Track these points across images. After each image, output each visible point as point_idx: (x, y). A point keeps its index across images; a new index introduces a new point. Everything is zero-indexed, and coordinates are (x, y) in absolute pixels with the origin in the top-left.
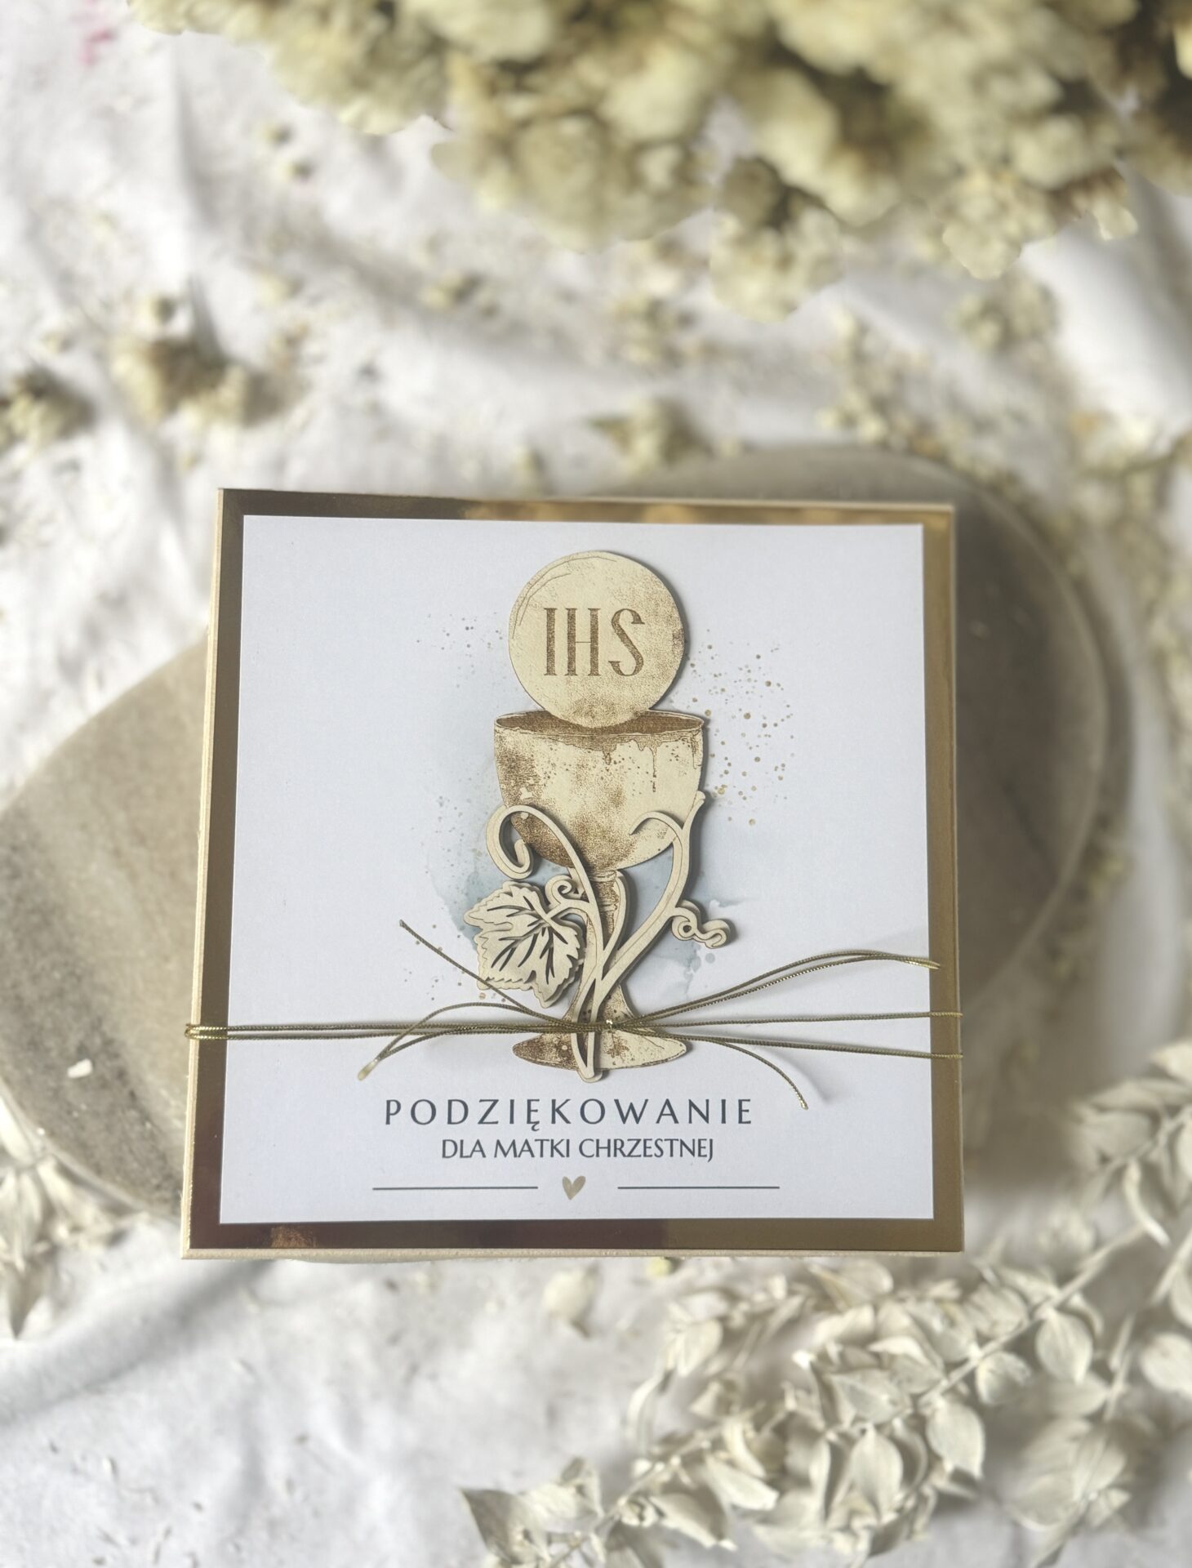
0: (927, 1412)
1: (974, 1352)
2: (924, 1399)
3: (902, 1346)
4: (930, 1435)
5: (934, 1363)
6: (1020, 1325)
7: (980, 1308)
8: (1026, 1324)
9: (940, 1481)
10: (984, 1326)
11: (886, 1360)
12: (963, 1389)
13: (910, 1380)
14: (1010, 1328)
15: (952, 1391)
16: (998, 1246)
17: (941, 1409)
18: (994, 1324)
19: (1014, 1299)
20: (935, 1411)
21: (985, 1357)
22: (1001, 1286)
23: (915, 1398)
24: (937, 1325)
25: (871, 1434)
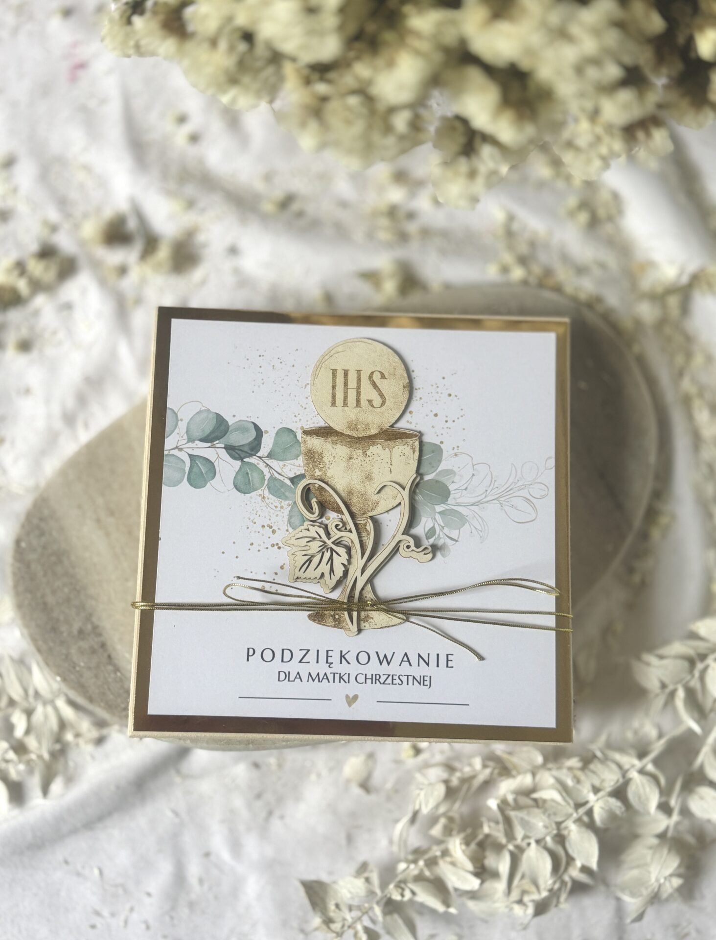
0: (565, 833)
1: (592, 797)
2: (563, 825)
3: (550, 794)
4: (567, 845)
5: (568, 804)
6: (618, 781)
7: (594, 772)
8: (621, 781)
9: (574, 873)
10: (597, 783)
11: (540, 803)
12: (586, 819)
13: (555, 814)
14: (612, 783)
15: (579, 821)
16: (603, 738)
17: (573, 831)
18: (603, 781)
19: (614, 767)
20: (569, 832)
21: (598, 800)
22: (605, 760)
23: (559, 824)
24: (570, 782)
25: (533, 845)
